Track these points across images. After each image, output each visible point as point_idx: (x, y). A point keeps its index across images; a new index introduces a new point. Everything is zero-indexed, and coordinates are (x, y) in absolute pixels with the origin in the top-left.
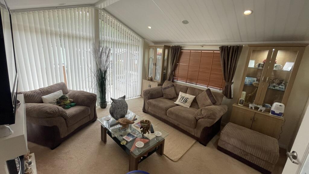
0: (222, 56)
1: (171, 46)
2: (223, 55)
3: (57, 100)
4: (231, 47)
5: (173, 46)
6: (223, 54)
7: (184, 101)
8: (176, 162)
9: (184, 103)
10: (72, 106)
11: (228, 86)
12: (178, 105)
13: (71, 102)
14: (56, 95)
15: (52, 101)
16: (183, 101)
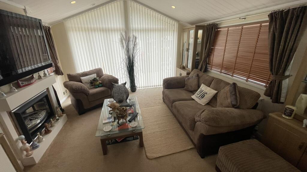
0: (272, 30)
1: (206, 25)
2: (272, 28)
3: (91, 81)
4: (289, 10)
5: (207, 25)
6: (272, 26)
7: (201, 96)
8: (149, 159)
9: (199, 99)
10: (99, 87)
11: (276, 80)
12: (193, 100)
13: (100, 84)
14: (90, 77)
15: (87, 81)
16: (199, 95)
